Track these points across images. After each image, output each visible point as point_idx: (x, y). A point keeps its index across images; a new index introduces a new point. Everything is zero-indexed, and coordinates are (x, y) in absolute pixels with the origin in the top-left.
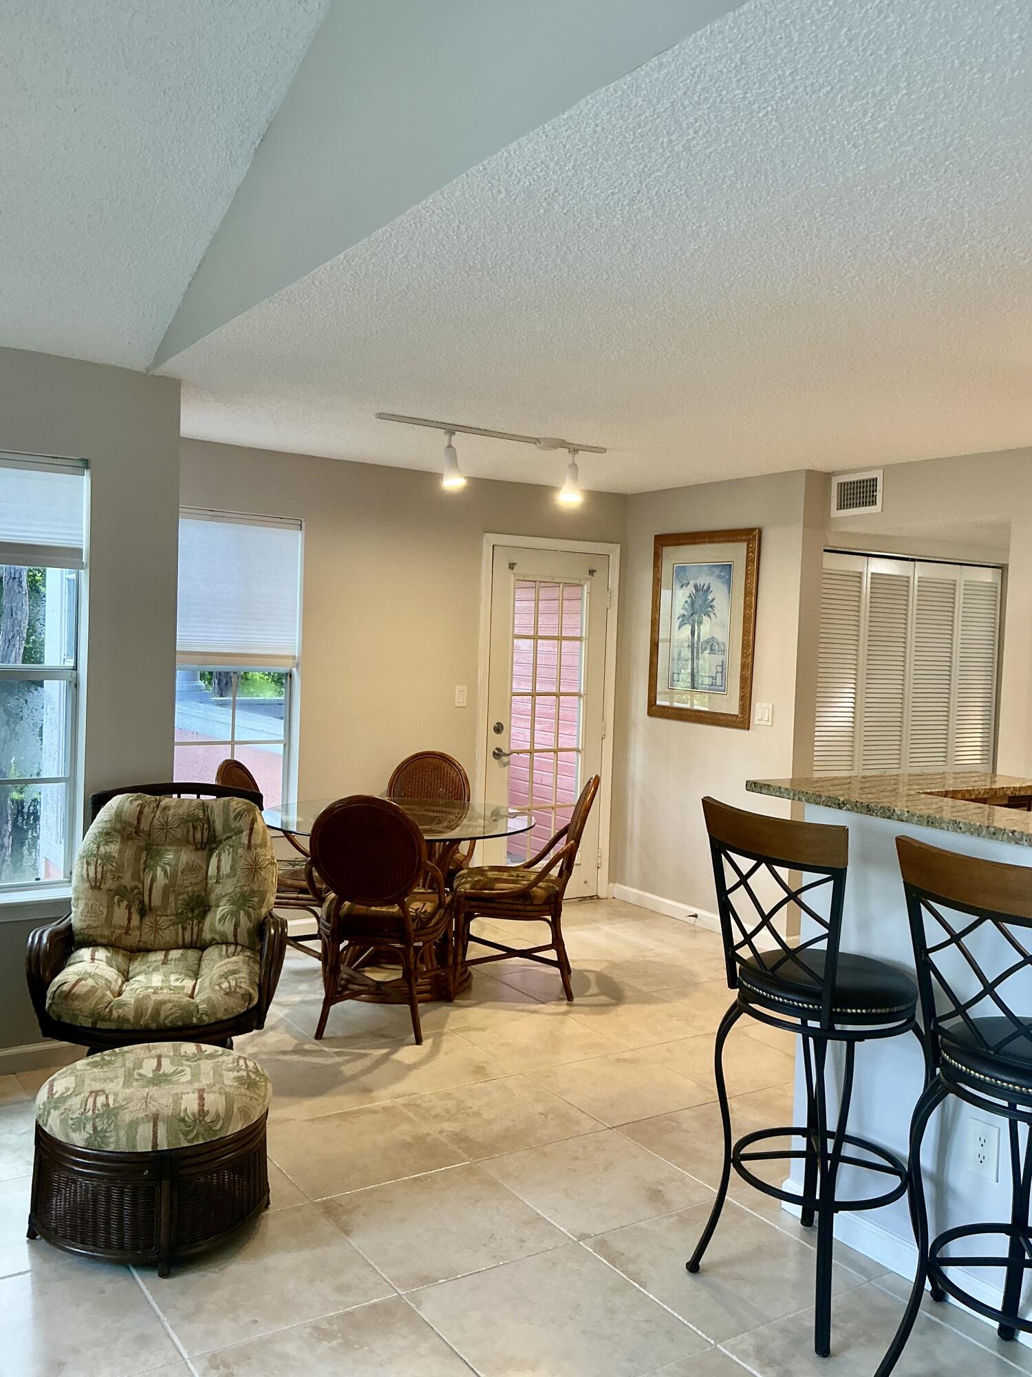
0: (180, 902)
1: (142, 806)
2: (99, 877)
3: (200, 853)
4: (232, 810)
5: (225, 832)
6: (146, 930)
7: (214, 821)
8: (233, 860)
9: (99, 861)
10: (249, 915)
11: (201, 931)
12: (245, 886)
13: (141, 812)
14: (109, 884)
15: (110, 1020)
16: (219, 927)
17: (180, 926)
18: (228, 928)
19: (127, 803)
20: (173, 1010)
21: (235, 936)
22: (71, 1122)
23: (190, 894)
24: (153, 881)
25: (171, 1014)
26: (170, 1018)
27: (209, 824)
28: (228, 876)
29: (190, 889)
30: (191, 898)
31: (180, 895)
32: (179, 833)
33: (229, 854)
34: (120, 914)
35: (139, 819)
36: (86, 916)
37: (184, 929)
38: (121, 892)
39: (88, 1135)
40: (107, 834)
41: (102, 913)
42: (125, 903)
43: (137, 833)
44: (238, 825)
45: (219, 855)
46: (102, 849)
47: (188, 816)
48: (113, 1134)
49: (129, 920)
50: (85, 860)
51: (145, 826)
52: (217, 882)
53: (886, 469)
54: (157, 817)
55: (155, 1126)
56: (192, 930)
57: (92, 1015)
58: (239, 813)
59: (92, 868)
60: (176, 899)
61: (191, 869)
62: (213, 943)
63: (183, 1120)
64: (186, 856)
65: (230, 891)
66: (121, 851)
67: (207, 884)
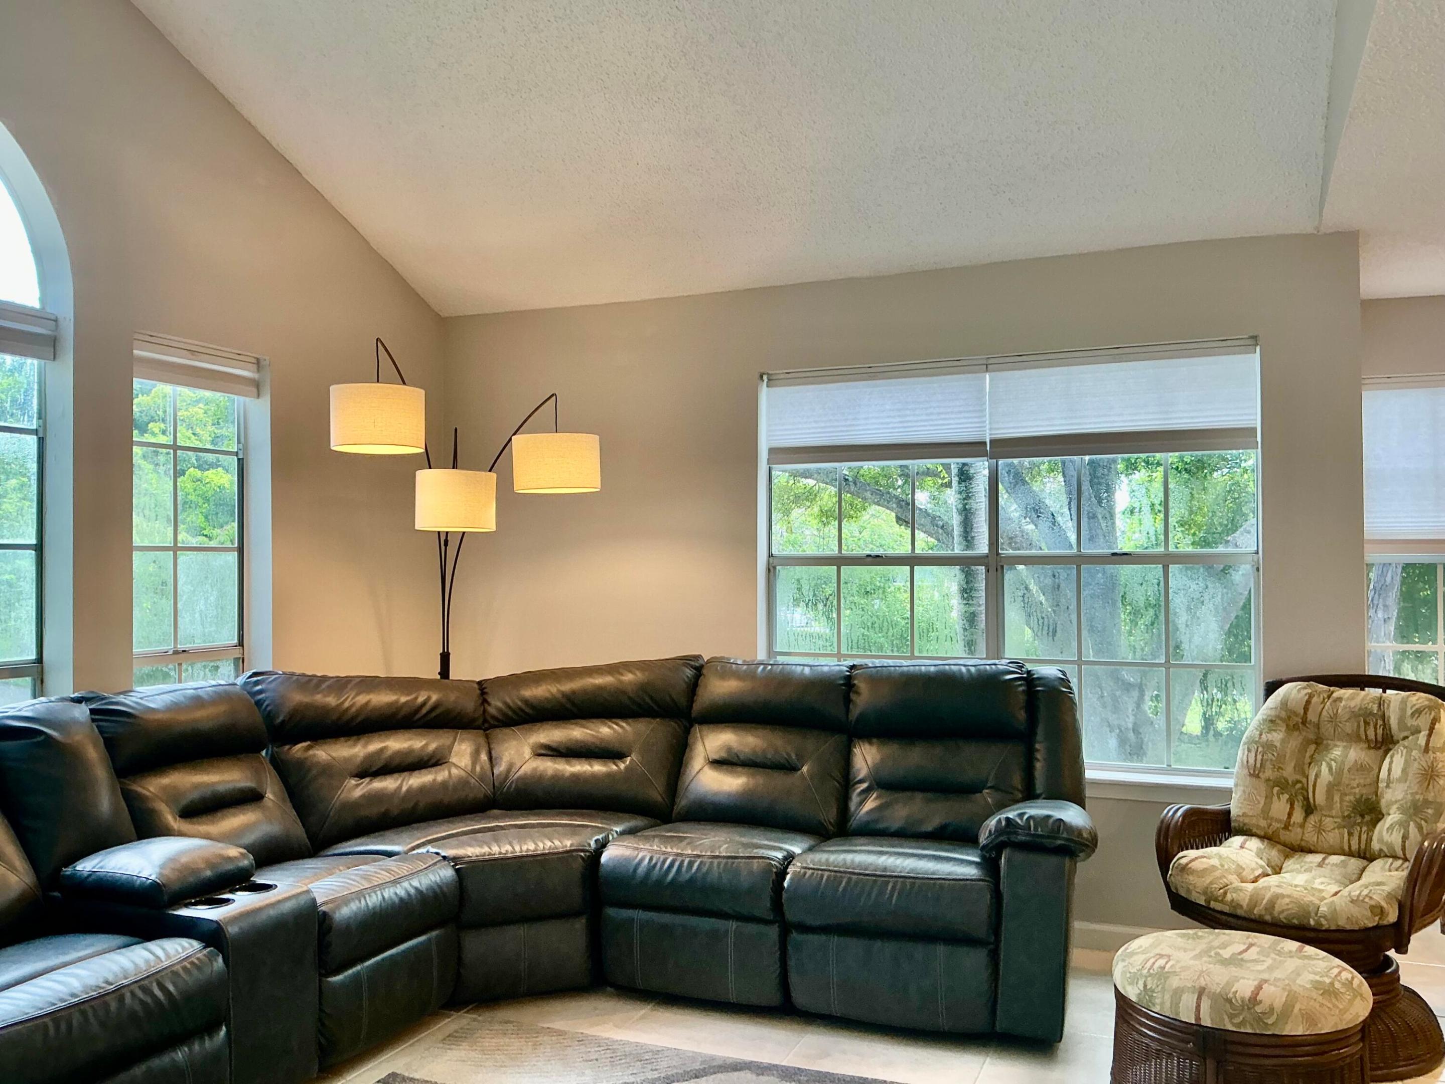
0: (1345, 804)
1: (1311, 696)
2: (1258, 765)
3: (1372, 752)
4: (1409, 705)
5: (1400, 730)
6: (1309, 830)
7: (1389, 717)
8: (1406, 761)
9: (1260, 749)
10: (1420, 828)
11: (1369, 840)
12: (1417, 793)
13: (1308, 702)
14: (1269, 773)
15: (1222, 902)
16: (1386, 837)
17: (1346, 830)
18: (1395, 838)
19: (1295, 691)
20: (1290, 906)
21: (1404, 849)
23: (1358, 797)
24: (1317, 776)
25: (1288, 909)
26: (1285, 913)
27: (1384, 720)
28: (1399, 780)
29: (1357, 790)
30: (1358, 801)
31: (1346, 795)
32: (1349, 728)
33: (1402, 755)
34: (1280, 807)
35: (1306, 709)
36: (1242, 803)
37: (1350, 834)
38: (1282, 785)
39: (1139, 991)
40: (1272, 721)
41: (1259, 803)
42: (1286, 796)
43: (1304, 723)
44: (1415, 723)
45: (1392, 757)
46: (1264, 736)
47: (1360, 709)
48: (1160, 995)
49: (1290, 815)
50: (1246, 746)
51: (1312, 716)
52: (1388, 786)
54: (1326, 707)
55: (1199, 998)
56: (1360, 837)
57: (1205, 893)
58: (1417, 710)
59: (1252, 755)
60: (1342, 801)
61: (1360, 768)
62: (1381, 855)
63: (1229, 1001)
64: (1356, 754)
65: (1400, 797)
66: (1283, 741)
67: (1378, 787)
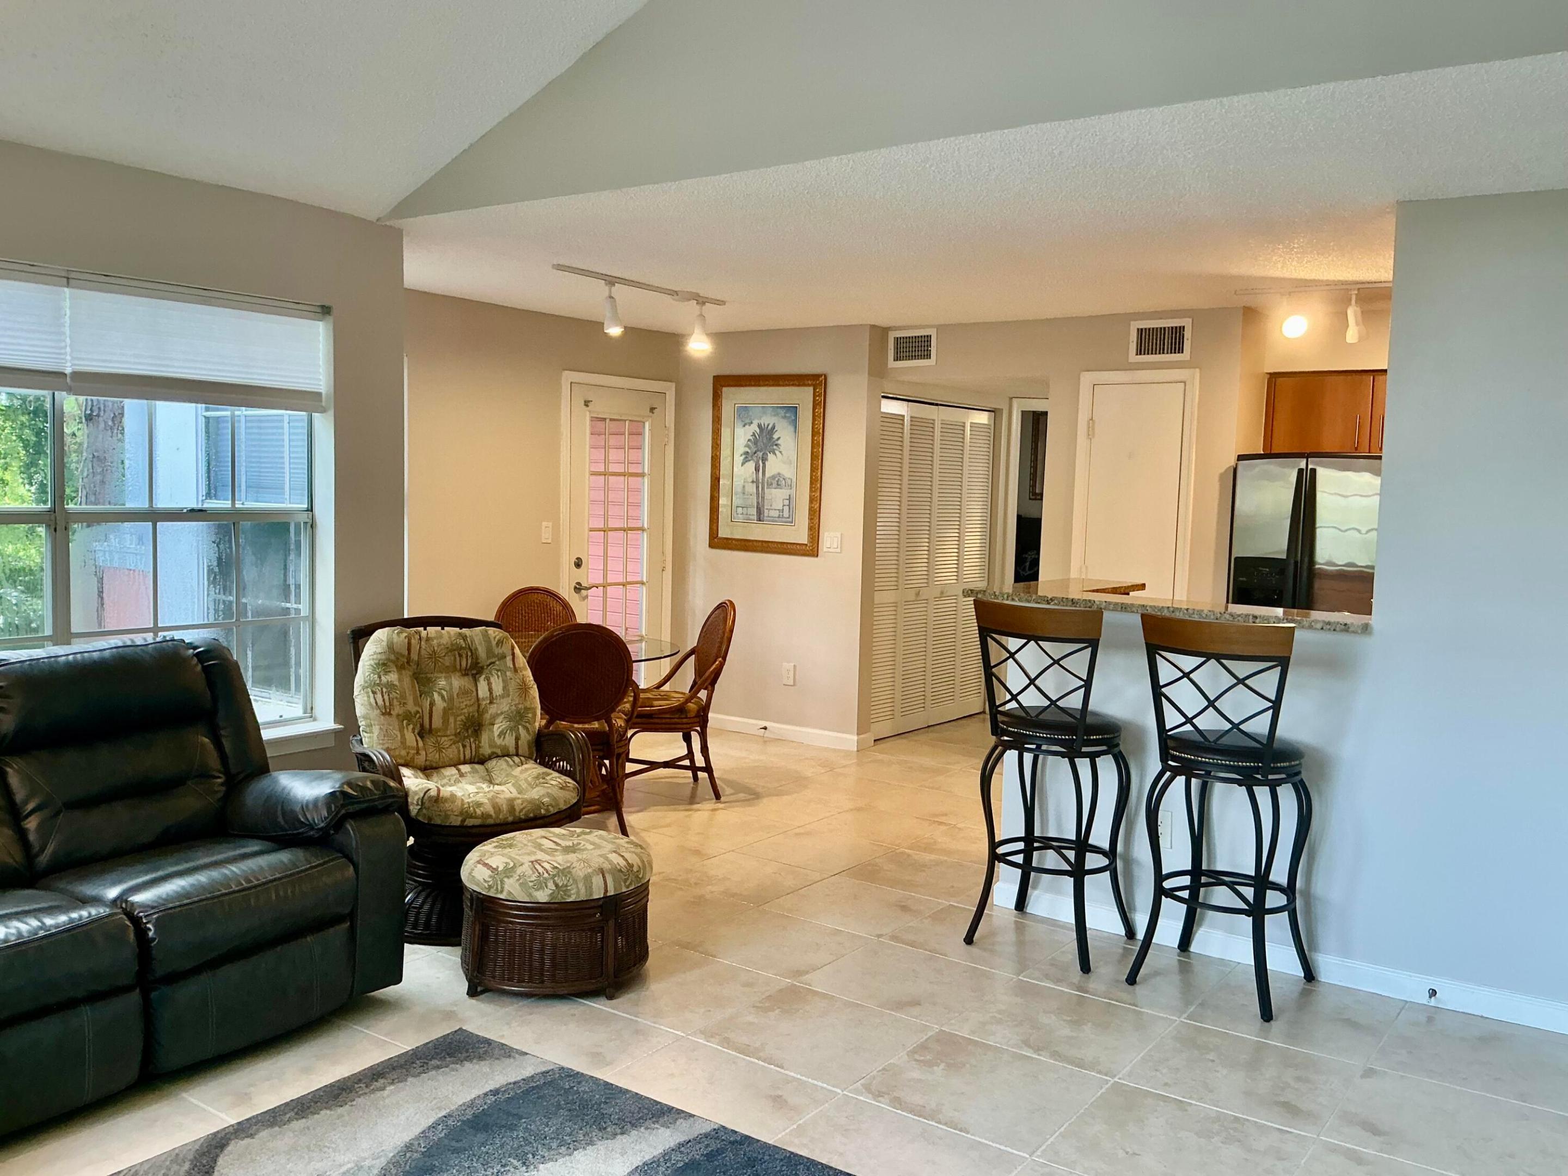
0: (458, 723)
1: (409, 638)
2: (387, 704)
3: (466, 678)
4: (492, 640)
5: (488, 658)
6: (431, 751)
7: (476, 649)
8: (503, 681)
9: (384, 690)
10: (527, 729)
11: (478, 747)
12: (519, 704)
13: (409, 644)
14: (397, 710)
15: (476, 818)
16: (499, 742)
17: (460, 744)
18: (509, 741)
19: (395, 636)
20: (524, 805)
21: (517, 748)
22: (531, 884)
23: (467, 715)
24: (432, 704)
25: (524, 808)
26: (524, 811)
27: (472, 652)
28: (502, 697)
29: (465, 711)
30: (467, 718)
31: (458, 716)
32: (447, 661)
33: (498, 677)
34: (411, 738)
35: (409, 650)
36: (383, 740)
37: (464, 746)
38: (407, 717)
39: (551, 892)
40: (384, 664)
41: (397, 736)
42: (411, 726)
43: (408, 663)
44: (500, 651)
45: (488, 679)
46: (383, 678)
47: (452, 645)
48: (574, 886)
49: (417, 741)
50: (369, 690)
51: (414, 656)
52: (491, 703)
53: (939, 328)
54: (423, 647)
55: (604, 877)
56: (471, 747)
57: (461, 813)
58: (499, 640)
59: (379, 696)
60: (455, 721)
61: (464, 692)
62: (490, 758)
63: (620, 871)
64: (458, 682)
65: (506, 709)
66: (400, 680)
67: (479, 706)
